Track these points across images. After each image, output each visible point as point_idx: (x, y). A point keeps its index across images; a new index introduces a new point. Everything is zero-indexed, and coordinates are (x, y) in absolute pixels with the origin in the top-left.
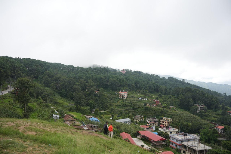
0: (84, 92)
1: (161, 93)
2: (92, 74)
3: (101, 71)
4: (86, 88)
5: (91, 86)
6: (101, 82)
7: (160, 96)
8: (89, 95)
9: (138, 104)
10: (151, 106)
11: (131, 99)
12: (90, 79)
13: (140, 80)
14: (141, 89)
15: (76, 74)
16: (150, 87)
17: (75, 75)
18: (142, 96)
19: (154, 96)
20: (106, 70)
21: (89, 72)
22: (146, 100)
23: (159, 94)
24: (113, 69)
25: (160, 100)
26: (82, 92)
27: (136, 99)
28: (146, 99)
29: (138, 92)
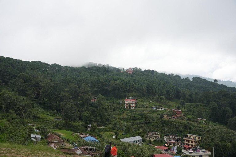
0: (75, 101)
1: (184, 99)
2: (86, 75)
3: (98, 72)
4: (78, 96)
5: (85, 93)
6: (99, 87)
7: (183, 104)
8: (83, 105)
9: (151, 115)
10: (169, 118)
11: (140, 109)
12: (84, 82)
13: (153, 82)
14: (155, 95)
15: (64, 77)
16: (168, 92)
17: (62, 78)
18: (157, 104)
19: (174, 104)
20: (105, 70)
21: (82, 73)
22: (163, 110)
23: (181, 102)
24: (116, 68)
25: (183, 109)
26: (72, 101)
27: (147, 109)
28: (162, 109)
29: (151, 99)
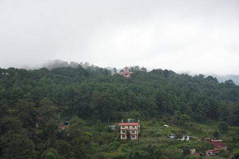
0: (31, 130)
1: (225, 120)
2: (48, 83)
3: (71, 76)
4: (35, 120)
5: (49, 115)
6: (74, 103)
7: (224, 129)
8: (44, 136)
9: (167, 150)
10: (201, 155)
11: (148, 139)
12: (45, 96)
13: (167, 91)
14: (172, 114)
15: (7, 88)
16: (194, 107)
17: (4, 90)
18: (177, 129)
19: (208, 129)
20: (82, 73)
21: (42, 79)
22: (188, 139)
23: (221, 125)
24: (101, 69)
25: (225, 137)
26: (24, 130)
27: (160, 139)
28: (186, 138)
29: (165, 121)
